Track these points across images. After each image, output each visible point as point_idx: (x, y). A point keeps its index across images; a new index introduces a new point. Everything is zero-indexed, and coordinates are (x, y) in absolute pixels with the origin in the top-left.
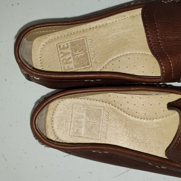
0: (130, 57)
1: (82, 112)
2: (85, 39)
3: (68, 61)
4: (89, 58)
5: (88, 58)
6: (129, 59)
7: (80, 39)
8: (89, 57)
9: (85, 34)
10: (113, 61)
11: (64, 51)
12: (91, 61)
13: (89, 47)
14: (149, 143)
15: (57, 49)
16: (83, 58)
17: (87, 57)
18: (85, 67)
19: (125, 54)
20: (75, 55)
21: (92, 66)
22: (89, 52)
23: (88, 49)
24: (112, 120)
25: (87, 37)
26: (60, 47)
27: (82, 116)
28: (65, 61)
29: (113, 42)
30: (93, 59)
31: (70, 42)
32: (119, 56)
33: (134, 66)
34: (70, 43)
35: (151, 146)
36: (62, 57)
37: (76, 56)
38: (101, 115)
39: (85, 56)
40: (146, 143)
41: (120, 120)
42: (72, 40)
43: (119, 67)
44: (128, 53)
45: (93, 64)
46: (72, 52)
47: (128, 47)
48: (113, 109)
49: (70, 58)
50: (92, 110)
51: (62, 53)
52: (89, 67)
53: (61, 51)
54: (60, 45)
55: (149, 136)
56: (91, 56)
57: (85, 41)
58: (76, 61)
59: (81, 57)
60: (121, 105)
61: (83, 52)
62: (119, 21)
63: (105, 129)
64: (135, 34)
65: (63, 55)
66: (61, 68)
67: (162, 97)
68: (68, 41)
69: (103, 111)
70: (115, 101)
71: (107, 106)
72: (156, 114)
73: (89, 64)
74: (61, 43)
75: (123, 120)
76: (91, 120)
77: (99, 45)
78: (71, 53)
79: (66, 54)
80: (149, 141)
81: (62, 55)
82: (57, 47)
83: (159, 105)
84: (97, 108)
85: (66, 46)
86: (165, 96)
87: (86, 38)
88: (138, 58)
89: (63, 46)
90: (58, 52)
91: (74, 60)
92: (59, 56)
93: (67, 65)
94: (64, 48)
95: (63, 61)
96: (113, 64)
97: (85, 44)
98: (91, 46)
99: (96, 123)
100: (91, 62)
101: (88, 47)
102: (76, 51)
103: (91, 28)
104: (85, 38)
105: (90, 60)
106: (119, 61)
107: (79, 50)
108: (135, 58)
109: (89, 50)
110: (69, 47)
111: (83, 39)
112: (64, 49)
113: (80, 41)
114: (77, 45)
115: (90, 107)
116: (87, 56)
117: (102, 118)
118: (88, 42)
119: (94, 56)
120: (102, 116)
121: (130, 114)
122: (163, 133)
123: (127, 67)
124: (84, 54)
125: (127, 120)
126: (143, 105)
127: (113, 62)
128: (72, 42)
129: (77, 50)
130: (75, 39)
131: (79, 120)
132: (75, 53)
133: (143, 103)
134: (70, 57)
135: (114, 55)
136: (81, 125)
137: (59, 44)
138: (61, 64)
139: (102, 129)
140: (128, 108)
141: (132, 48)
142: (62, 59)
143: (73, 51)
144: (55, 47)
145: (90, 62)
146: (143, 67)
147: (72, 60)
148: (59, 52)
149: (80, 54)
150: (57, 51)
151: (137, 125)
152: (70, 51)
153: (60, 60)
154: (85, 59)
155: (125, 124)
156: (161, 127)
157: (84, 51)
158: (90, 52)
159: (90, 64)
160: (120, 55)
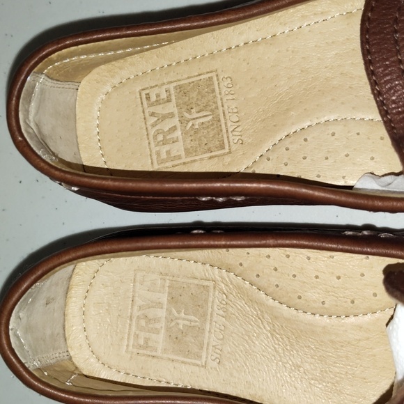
0: (337, 129)
1: (160, 292)
2: (215, 79)
3: (168, 137)
4: (224, 131)
5: (221, 130)
6: (333, 134)
7: (202, 77)
8: (223, 126)
9: (216, 64)
10: (289, 140)
11: (159, 109)
12: (228, 137)
13: (225, 100)
15: (142, 103)
16: (209, 130)
17: (217, 127)
18: (213, 154)
19: (323, 120)
20: (188, 121)
21: (230, 152)
22: (224, 113)
23: (223, 106)
24: (237, 317)
25: (219, 71)
26: (148, 98)
27: (159, 303)
28: (160, 137)
29: (290, 88)
30: (234, 133)
31: (175, 84)
32: (305, 125)
33: (347, 155)
34: (175, 88)
36: (153, 126)
37: (190, 124)
38: (206, 301)
39: (212, 125)
41: (257, 316)
42: (179, 80)
43: (305, 158)
44: (332, 118)
45: (234, 148)
46: (179, 113)
47: (333, 100)
48: (239, 288)
49: (174, 129)
50: (185, 286)
51: (152, 114)
52: (224, 154)
53: (152, 109)
54: (148, 94)
56: (229, 124)
57: (216, 83)
58: (190, 138)
59: (204, 126)
60: (258, 276)
61: (208, 113)
62: (308, 28)
63: (218, 339)
64: (352, 63)
65: (156, 122)
66: (151, 155)
68: (171, 82)
69: (212, 290)
70: (241, 265)
71: (222, 278)
72: (352, 302)
73: (222, 147)
74: (151, 87)
75: (266, 316)
76: (182, 315)
77: (253, 95)
78: (177, 116)
79: (164, 118)
81: (154, 119)
82: (141, 98)
83: (361, 280)
84: (196, 282)
85: (164, 96)
87: (217, 75)
88: (358, 134)
89: (158, 96)
90: (144, 112)
91: (185, 133)
92: (146, 124)
93: (167, 148)
94: (158, 102)
95: (155, 137)
96: (287, 149)
97: (213, 91)
98: (230, 97)
99: (196, 322)
100: (229, 142)
101: (221, 99)
102: (189, 110)
103: (230, 48)
104: (213, 74)
105: (225, 136)
106: (306, 140)
107: (198, 109)
108: (349, 132)
109: (226, 107)
110: (173, 98)
111: (211, 79)
112: (160, 104)
113: (201, 83)
114: (194, 95)
115: (179, 279)
116: (219, 123)
117: (210, 309)
118: (222, 85)
119: (237, 124)
120: (210, 304)
121: (282, 301)
123: (327, 158)
124: (210, 117)
125: (276, 318)
126: (317, 277)
127: (287, 143)
128: (180, 87)
129: (194, 106)
130: (188, 78)
131: (151, 313)
132: (186, 115)
133: (317, 274)
134: (175, 126)
135: (293, 124)
136: (158, 326)
137: (147, 91)
138: (149, 144)
139: (209, 338)
140: (277, 286)
141: (342, 103)
142: (152, 132)
143: (183, 110)
144: (136, 98)
145: (226, 141)
146: (372, 159)
147: (178, 133)
148: (146, 112)
149: (200, 117)
150: (140, 109)
151: (301, 331)
152: (176, 110)
153: (148, 135)
154: (212, 134)
155: (269, 326)
156: (368, 339)
157: (211, 111)
158: (226, 112)
159: (227, 147)
160: (309, 124)
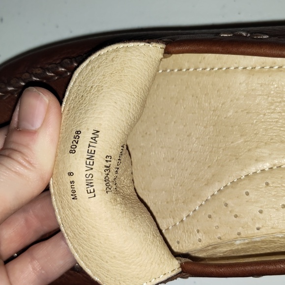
14: (272, 104)
35: (266, 97)
40: (280, 102)
55: (277, 122)
67: (258, 229)
72: (267, 184)
80: (275, 109)
86: (249, 233)
122: (241, 136)
156: (249, 150)
